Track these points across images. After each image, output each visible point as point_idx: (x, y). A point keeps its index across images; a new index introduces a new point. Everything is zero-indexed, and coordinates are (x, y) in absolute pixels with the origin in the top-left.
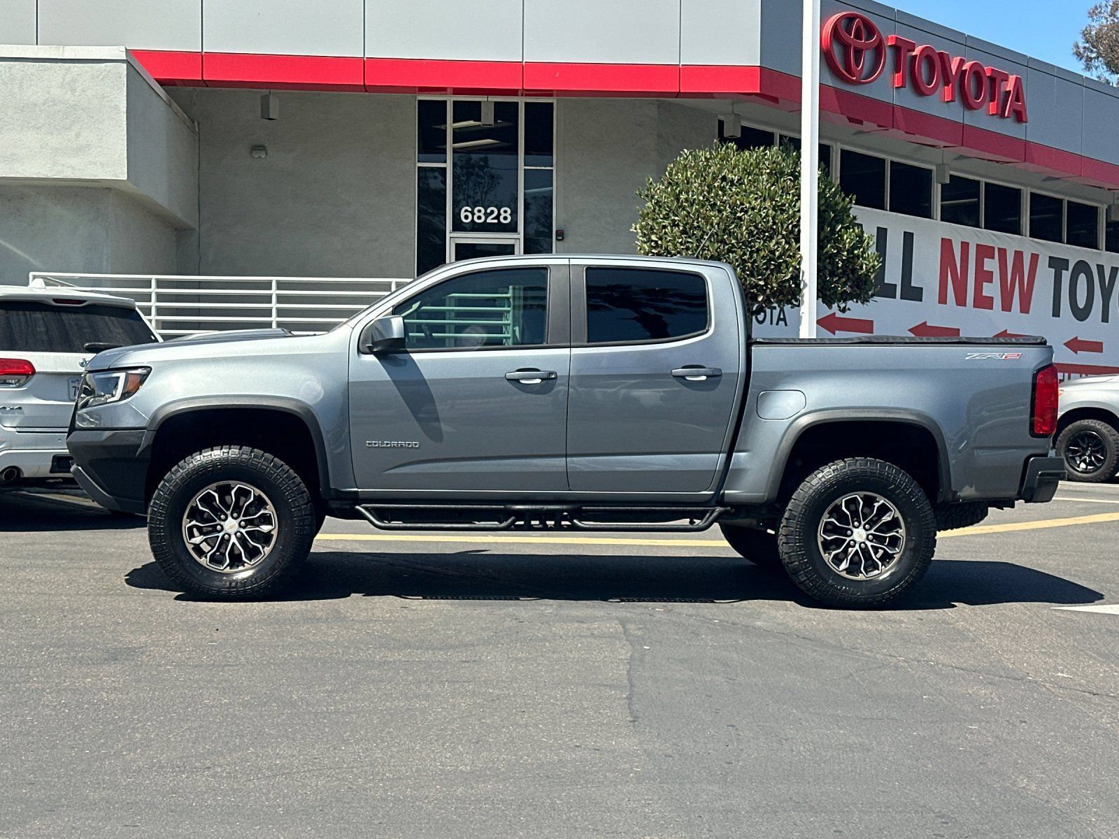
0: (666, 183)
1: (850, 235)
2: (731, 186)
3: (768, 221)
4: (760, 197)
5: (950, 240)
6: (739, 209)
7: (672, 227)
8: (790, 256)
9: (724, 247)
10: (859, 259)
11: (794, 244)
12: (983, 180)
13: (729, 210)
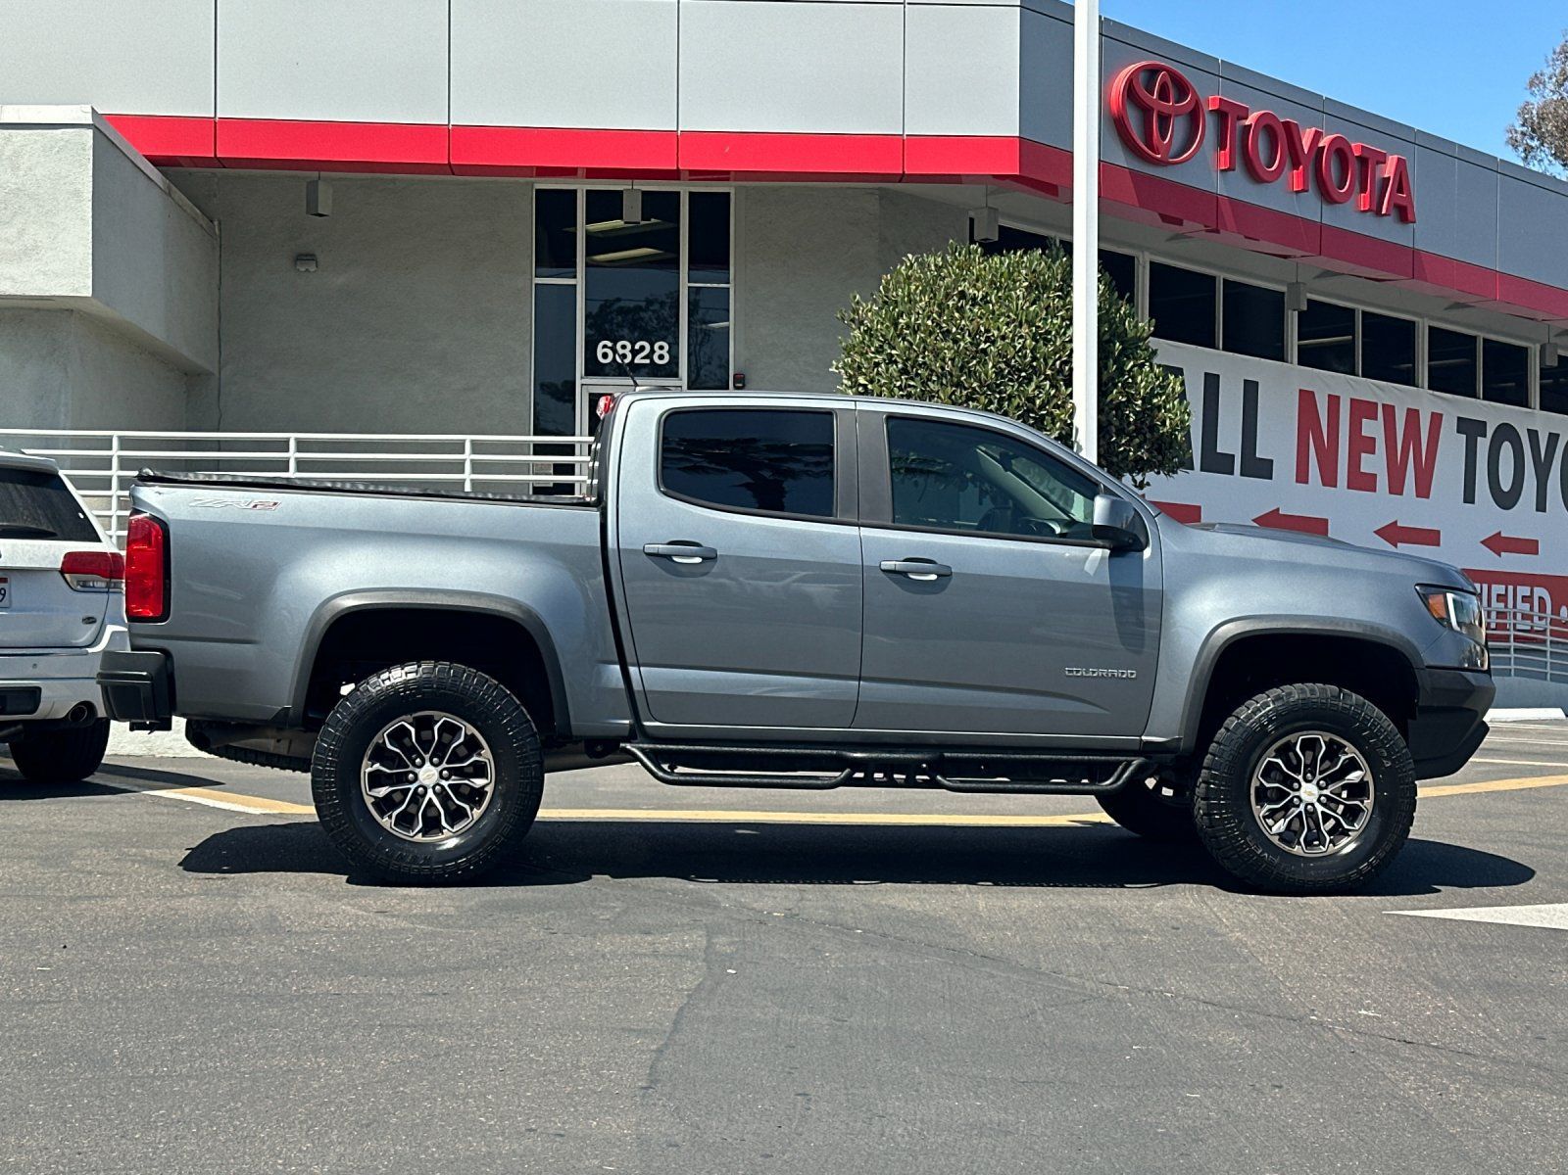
0: (880, 301)
1: (1147, 376)
2: (973, 305)
3: (1025, 356)
4: (1014, 321)
5: (1313, 393)
6: (983, 339)
7: (887, 364)
8: (1056, 406)
9: (961, 392)
10: (1160, 411)
11: (1063, 388)
12: (1360, 308)
13: (969, 339)
